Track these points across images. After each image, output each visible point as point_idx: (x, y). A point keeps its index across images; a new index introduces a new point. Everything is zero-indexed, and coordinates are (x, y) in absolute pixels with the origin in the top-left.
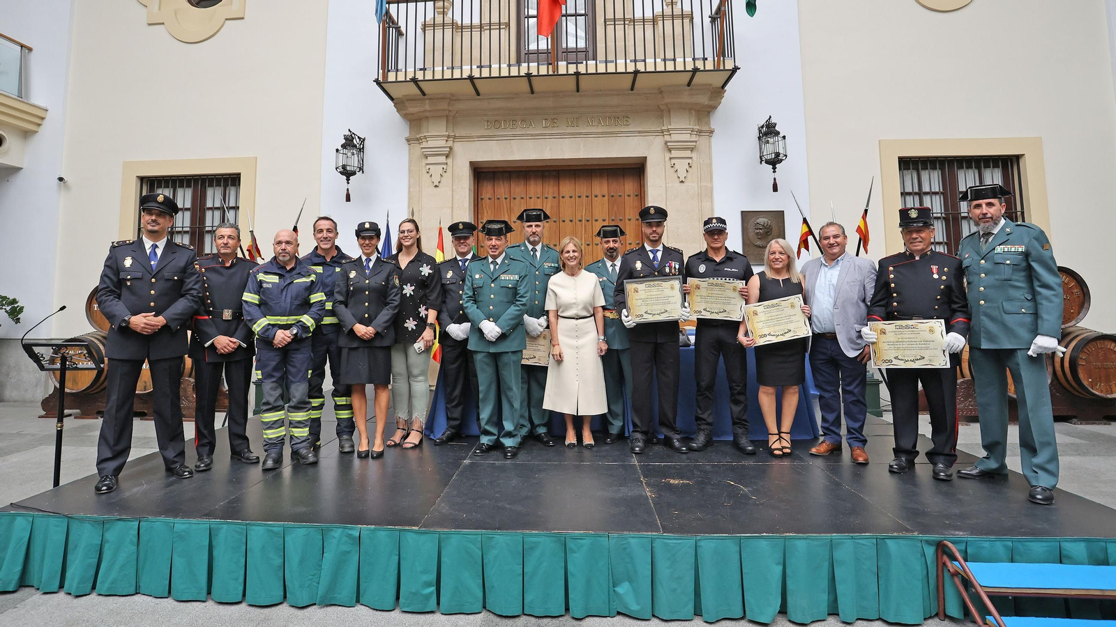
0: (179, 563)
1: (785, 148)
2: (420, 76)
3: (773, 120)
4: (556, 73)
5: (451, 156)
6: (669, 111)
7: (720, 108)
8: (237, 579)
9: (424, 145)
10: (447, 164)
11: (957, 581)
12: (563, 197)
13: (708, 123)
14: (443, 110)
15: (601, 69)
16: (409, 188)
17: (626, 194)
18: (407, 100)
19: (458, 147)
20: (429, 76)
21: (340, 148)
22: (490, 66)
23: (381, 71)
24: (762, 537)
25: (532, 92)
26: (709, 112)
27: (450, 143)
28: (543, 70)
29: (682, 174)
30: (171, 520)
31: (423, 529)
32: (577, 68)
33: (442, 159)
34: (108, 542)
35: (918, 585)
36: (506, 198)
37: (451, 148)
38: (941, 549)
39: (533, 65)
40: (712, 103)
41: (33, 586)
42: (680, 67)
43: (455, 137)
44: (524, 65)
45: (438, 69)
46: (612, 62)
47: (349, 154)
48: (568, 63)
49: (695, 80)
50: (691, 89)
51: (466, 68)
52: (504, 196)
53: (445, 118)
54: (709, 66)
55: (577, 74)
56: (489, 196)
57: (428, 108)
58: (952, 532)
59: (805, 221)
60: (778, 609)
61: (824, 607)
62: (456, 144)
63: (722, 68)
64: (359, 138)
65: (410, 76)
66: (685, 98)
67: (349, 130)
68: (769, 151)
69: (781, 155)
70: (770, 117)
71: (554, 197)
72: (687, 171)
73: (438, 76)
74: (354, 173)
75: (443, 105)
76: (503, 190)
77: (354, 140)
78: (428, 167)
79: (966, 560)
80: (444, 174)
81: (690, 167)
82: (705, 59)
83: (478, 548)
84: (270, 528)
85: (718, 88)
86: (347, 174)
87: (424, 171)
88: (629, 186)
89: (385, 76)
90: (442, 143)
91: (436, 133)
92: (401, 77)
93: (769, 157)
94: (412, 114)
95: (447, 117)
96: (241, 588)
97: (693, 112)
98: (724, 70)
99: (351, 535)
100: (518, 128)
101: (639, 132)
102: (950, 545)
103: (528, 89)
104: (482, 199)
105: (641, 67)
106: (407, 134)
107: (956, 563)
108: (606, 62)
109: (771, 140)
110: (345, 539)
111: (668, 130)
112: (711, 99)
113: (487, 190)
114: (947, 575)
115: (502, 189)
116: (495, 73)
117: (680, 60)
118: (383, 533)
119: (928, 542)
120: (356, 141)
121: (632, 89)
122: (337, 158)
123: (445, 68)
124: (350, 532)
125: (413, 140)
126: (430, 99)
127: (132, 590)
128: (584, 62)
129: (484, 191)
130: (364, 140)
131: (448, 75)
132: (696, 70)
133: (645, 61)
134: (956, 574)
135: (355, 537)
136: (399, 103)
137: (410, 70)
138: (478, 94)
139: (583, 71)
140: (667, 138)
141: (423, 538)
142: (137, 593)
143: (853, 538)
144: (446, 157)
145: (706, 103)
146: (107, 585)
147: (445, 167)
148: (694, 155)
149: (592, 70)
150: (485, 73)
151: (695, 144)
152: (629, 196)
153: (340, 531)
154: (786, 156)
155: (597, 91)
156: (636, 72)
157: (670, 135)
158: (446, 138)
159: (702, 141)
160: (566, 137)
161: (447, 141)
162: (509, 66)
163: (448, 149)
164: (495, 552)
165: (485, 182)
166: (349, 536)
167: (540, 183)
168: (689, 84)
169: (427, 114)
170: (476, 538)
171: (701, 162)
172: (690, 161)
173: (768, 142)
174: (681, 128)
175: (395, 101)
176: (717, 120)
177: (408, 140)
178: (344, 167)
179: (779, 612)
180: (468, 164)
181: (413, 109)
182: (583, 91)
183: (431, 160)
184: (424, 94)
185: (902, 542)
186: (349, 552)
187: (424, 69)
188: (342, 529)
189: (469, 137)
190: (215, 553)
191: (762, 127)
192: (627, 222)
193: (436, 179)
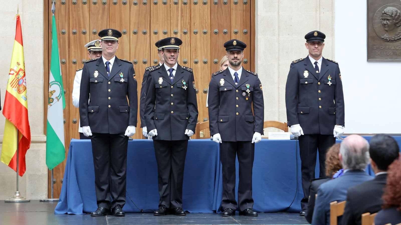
192: (233, 6)
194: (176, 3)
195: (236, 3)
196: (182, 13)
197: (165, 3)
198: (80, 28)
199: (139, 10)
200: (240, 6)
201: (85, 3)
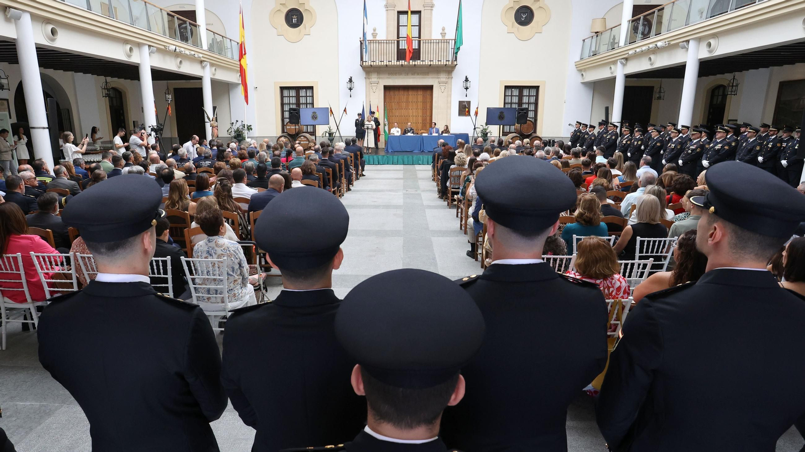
1: (470, 85)
2: (372, 64)
4: (409, 64)
5: (378, 83)
6: (440, 73)
7: (455, 71)
9: (371, 80)
12: (410, 95)
13: (451, 76)
14: (376, 70)
15: (421, 63)
17: (428, 95)
18: (366, 67)
19: (380, 81)
20: (375, 64)
21: (348, 82)
22: (391, 61)
27: (378, 80)
28: (406, 63)
29: (443, 90)
33: (376, 84)
36: (394, 95)
39: (403, 61)
43: (379, 78)
45: (377, 62)
46: (425, 61)
47: (351, 84)
50: (446, 67)
51: (385, 62)
53: (377, 73)
54: (450, 64)
55: (415, 64)
57: (372, 69)
59: (477, 108)
65: (369, 64)
66: (445, 69)
67: (350, 77)
68: (465, 85)
69: (469, 87)
70: (467, 76)
71: (408, 95)
73: (377, 64)
77: (352, 80)
80: (376, 89)
81: (446, 88)
85: (452, 69)
86: (350, 89)
87: (371, 88)
88: (428, 92)
89: (362, 63)
90: (375, 80)
91: (374, 78)
92: (367, 64)
93: (466, 87)
94: (367, 71)
97: (446, 73)
98: (454, 65)
100: (397, 76)
101: (432, 78)
106: (365, 76)
109: (467, 83)
111: (439, 78)
112: (450, 71)
113: (387, 93)
115: (392, 93)
116: (393, 63)
117: (442, 62)
121: (429, 68)
125: (367, 78)
130: (354, 79)
131: (380, 64)
132: (446, 64)
133: (433, 62)
136: (364, 68)
137: (369, 62)
140: (439, 80)
147: (377, 86)
148: (446, 85)
149: (419, 63)
151: (447, 82)
156: (431, 64)
158: (377, 78)
159: (449, 81)
162: (396, 61)
165: (388, 91)
167: (403, 91)
169: (372, 72)
171: (448, 87)
174: (443, 77)
175: (362, 67)
177: (365, 78)
178: (349, 87)
180: (383, 86)
181: (368, 69)
183: (372, 85)
187: (373, 62)
189: (384, 78)
191: (465, 79)
193: (374, 90)
194: (414, 102)
196: (416, 104)
201: (393, 102)
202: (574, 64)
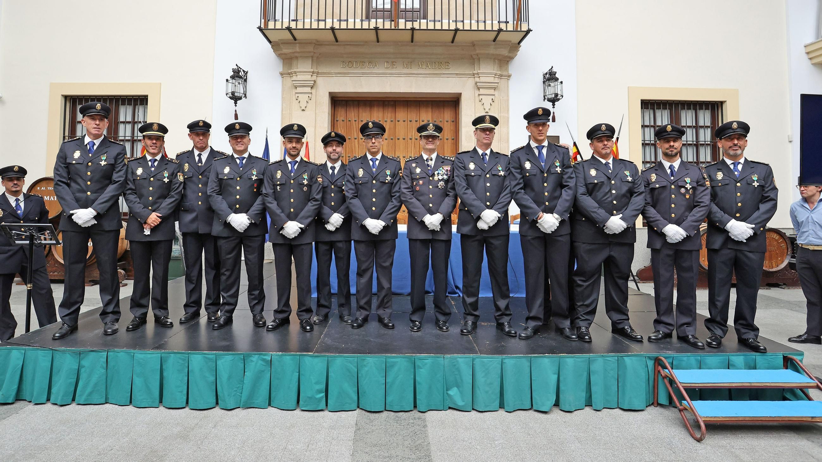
0: (138, 381)
1: (562, 90)
2: (293, 25)
3: (554, 70)
4: (397, 28)
5: (315, 87)
6: (479, 59)
7: (516, 59)
8: (181, 392)
9: (294, 78)
10: (311, 93)
11: (666, 381)
12: (398, 121)
13: (507, 70)
14: (310, 52)
15: (431, 26)
16: (282, 111)
17: (446, 119)
18: (282, 43)
19: (321, 81)
20: (300, 26)
21: (229, 79)
22: (347, 20)
23: (263, 21)
24: (545, 357)
25: (378, 41)
26: (508, 61)
27: (314, 78)
28: (388, 25)
29: (487, 107)
30: (132, 351)
31: (317, 354)
32: (413, 25)
33: (308, 90)
34: (84, 367)
35: (643, 385)
36: (355, 121)
37: (315, 81)
38: (658, 362)
39: (380, 21)
40: (510, 55)
41: (25, 400)
42: (489, 28)
43: (318, 73)
44: (373, 21)
45: (307, 21)
46: (440, 21)
47: (237, 83)
48: (406, 21)
49: (499, 38)
50: (495, 45)
51: (329, 22)
52: (354, 119)
53: (311, 58)
54: (510, 28)
55: (413, 29)
56: (342, 118)
57: (298, 50)
58: (665, 352)
59: (575, 144)
60: (554, 403)
61: (583, 401)
62: (318, 78)
63: (519, 29)
64: (243, 71)
65: (285, 25)
66: (492, 51)
67: (237, 65)
68: (550, 92)
69: (559, 95)
70: (552, 67)
71: (392, 121)
72: (491, 105)
73: (307, 26)
74: (240, 98)
75: (310, 48)
76: (353, 114)
77: (240, 73)
78: (297, 95)
79: (672, 369)
80: (309, 101)
81: (493, 101)
82: (507, 22)
83: (355, 366)
84: (206, 356)
85: (515, 44)
86: (235, 98)
87: (294, 98)
88: (448, 114)
89: (266, 24)
90: (308, 77)
91: (304, 70)
92: (278, 26)
93: (550, 96)
94: (285, 54)
95: (312, 57)
96: (185, 398)
97: (497, 61)
98: (521, 31)
99: (265, 359)
100: (366, 68)
101: (457, 74)
102: (663, 359)
103: (375, 39)
104: (337, 121)
105: (460, 26)
106: (281, 70)
107: (667, 370)
108: (434, 21)
109: (552, 84)
110: (261, 362)
111: (478, 74)
112: (510, 52)
113: (341, 114)
114: (660, 378)
116: (351, 26)
117: (489, 22)
118: (288, 357)
119: (650, 358)
120: (242, 74)
121: (453, 42)
122: (227, 86)
123: (313, 20)
124: (265, 357)
125: (285, 74)
126: (299, 43)
127: (103, 401)
128: (418, 20)
129: (339, 115)
130: (247, 72)
131: (315, 26)
132: (500, 30)
133: (463, 21)
134: (666, 377)
135: (268, 361)
136: (275, 45)
137: (286, 20)
138: (337, 41)
139: (417, 27)
140: (477, 80)
141: (316, 360)
142: (106, 403)
143: (603, 356)
144: (311, 88)
145: (506, 55)
146: (84, 397)
147: (310, 95)
148: (496, 93)
149: (424, 27)
150: (344, 25)
151: (497, 85)
152: (447, 121)
153: (257, 356)
154: (563, 96)
155: (426, 42)
156: (457, 30)
157: (479, 77)
158: (311, 74)
159: (503, 82)
160: (402, 76)
161: (312, 76)
162: (362, 21)
163: (313, 82)
164: (366, 369)
165: (340, 108)
166: (264, 360)
167: (381, 109)
168: (494, 40)
169: (297, 55)
170: (354, 360)
171: (501, 98)
172: (493, 97)
173: (550, 85)
174: (487, 72)
175: (272, 44)
176: (514, 67)
177: (282, 74)
178: (233, 93)
179: (554, 405)
180: (328, 94)
181: (285, 51)
182: (416, 42)
183: (299, 90)
184: (295, 39)
185: (633, 358)
186: (263, 371)
187: (296, 20)
188: (258, 356)
189: (329, 74)
190: (165, 374)
191: (546, 74)
192: (446, 141)
193: (303, 105)
194: (411, 139)
195: (447, 139)
196: (414, 145)
197: (404, 139)
198: (353, 153)
199: (388, 143)
200: (450, 141)
201: (356, 139)
202: (804, 50)
